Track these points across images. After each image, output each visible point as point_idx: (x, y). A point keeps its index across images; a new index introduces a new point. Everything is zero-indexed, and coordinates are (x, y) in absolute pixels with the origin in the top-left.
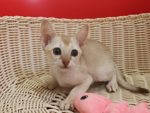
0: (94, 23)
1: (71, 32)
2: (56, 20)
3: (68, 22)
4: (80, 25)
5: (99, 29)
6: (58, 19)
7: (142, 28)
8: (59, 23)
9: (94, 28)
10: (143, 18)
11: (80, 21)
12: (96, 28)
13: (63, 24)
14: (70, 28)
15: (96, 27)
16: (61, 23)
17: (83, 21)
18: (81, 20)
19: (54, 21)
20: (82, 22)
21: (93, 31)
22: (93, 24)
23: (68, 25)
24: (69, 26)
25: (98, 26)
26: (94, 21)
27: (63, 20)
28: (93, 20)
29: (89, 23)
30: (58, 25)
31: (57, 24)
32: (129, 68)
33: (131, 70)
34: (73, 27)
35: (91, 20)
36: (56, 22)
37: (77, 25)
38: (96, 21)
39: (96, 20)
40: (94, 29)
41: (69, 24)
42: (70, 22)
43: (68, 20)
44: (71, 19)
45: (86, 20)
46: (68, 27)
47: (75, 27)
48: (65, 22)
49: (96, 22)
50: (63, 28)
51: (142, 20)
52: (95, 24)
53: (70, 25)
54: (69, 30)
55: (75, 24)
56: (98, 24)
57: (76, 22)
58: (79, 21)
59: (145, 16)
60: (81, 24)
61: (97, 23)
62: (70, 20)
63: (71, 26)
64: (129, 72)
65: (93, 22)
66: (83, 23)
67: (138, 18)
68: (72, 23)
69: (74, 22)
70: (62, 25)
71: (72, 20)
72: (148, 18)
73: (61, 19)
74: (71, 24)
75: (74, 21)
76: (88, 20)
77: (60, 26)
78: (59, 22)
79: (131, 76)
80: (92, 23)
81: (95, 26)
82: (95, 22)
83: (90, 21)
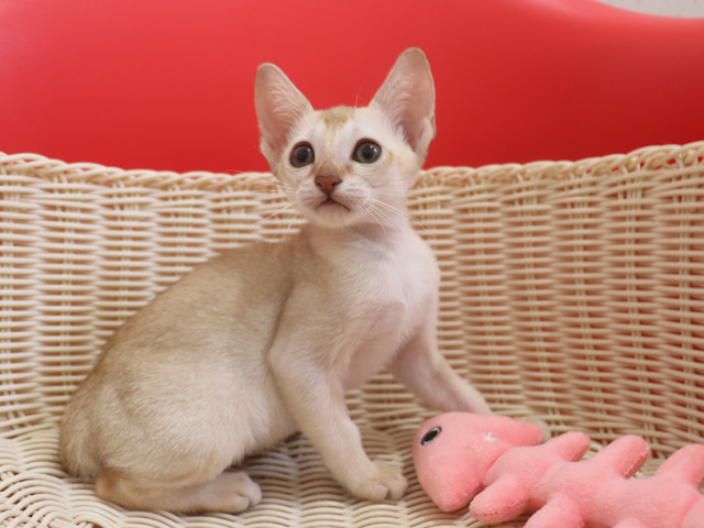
0: (231, 193)
1: (121, 228)
2: (53, 166)
3: (109, 183)
4: (165, 199)
5: (252, 222)
6: (62, 165)
7: (439, 227)
8: (65, 185)
9: (233, 216)
10: (447, 184)
11: (168, 181)
12: (242, 215)
13: (85, 191)
14: (117, 212)
15: (243, 211)
16: (74, 185)
17: (180, 183)
18: (173, 176)
19: (40, 172)
20: (177, 187)
21: (227, 231)
22: (227, 199)
23: (110, 196)
24: (115, 200)
25: (248, 209)
26: (233, 184)
27: (85, 170)
28: (227, 178)
29: (210, 190)
30: (61, 191)
31: (55, 185)
32: (381, 401)
33: (390, 410)
34: (130, 205)
35: (219, 179)
36: (50, 177)
37: (153, 198)
38: (241, 183)
39: (243, 179)
40: (229, 221)
41: (114, 190)
42: (121, 184)
43: (110, 173)
44: (126, 167)
45: (195, 178)
46: (111, 207)
47: (142, 205)
48: (92, 180)
49: (243, 188)
50: (84, 210)
51: (443, 193)
52: (236, 199)
53: (120, 195)
54: (114, 218)
55: (142, 195)
56: (248, 198)
57: (149, 184)
58: (164, 178)
59: (453, 179)
60: (170, 193)
61: (246, 193)
62: (118, 172)
63: (125, 200)
64: (383, 419)
65: (230, 188)
66: (182, 189)
67: (425, 184)
68: (127, 186)
69: (137, 184)
70: (79, 195)
71: (132, 173)
72: (463, 186)
73: (77, 167)
74: (123, 189)
75: (137, 176)
76: (206, 176)
77: (67, 195)
78: (64, 177)
79: (391, 434)
80: (224, 194)
81: (237, 209)
82: (235, 190)
83: (215, 181)
